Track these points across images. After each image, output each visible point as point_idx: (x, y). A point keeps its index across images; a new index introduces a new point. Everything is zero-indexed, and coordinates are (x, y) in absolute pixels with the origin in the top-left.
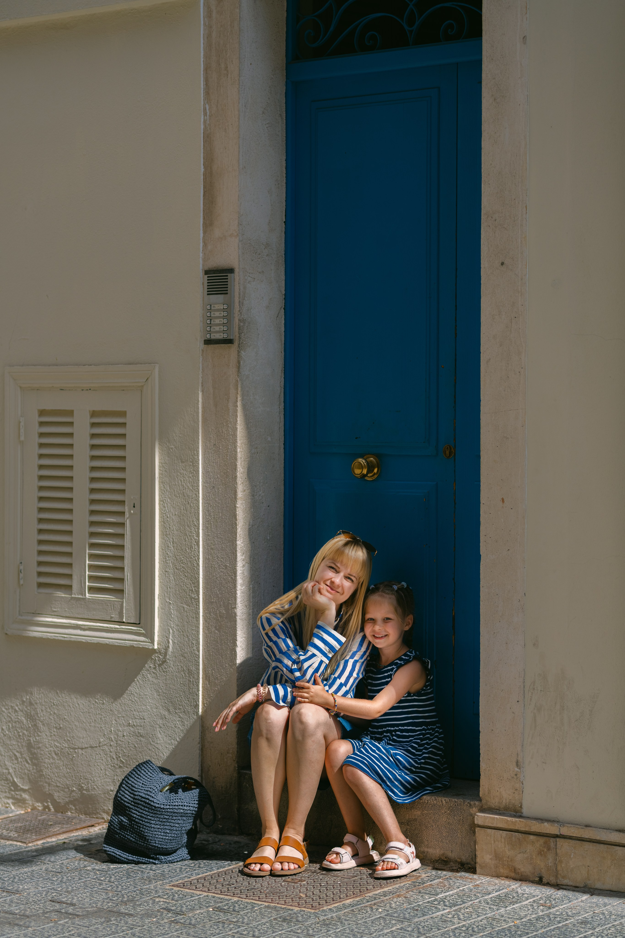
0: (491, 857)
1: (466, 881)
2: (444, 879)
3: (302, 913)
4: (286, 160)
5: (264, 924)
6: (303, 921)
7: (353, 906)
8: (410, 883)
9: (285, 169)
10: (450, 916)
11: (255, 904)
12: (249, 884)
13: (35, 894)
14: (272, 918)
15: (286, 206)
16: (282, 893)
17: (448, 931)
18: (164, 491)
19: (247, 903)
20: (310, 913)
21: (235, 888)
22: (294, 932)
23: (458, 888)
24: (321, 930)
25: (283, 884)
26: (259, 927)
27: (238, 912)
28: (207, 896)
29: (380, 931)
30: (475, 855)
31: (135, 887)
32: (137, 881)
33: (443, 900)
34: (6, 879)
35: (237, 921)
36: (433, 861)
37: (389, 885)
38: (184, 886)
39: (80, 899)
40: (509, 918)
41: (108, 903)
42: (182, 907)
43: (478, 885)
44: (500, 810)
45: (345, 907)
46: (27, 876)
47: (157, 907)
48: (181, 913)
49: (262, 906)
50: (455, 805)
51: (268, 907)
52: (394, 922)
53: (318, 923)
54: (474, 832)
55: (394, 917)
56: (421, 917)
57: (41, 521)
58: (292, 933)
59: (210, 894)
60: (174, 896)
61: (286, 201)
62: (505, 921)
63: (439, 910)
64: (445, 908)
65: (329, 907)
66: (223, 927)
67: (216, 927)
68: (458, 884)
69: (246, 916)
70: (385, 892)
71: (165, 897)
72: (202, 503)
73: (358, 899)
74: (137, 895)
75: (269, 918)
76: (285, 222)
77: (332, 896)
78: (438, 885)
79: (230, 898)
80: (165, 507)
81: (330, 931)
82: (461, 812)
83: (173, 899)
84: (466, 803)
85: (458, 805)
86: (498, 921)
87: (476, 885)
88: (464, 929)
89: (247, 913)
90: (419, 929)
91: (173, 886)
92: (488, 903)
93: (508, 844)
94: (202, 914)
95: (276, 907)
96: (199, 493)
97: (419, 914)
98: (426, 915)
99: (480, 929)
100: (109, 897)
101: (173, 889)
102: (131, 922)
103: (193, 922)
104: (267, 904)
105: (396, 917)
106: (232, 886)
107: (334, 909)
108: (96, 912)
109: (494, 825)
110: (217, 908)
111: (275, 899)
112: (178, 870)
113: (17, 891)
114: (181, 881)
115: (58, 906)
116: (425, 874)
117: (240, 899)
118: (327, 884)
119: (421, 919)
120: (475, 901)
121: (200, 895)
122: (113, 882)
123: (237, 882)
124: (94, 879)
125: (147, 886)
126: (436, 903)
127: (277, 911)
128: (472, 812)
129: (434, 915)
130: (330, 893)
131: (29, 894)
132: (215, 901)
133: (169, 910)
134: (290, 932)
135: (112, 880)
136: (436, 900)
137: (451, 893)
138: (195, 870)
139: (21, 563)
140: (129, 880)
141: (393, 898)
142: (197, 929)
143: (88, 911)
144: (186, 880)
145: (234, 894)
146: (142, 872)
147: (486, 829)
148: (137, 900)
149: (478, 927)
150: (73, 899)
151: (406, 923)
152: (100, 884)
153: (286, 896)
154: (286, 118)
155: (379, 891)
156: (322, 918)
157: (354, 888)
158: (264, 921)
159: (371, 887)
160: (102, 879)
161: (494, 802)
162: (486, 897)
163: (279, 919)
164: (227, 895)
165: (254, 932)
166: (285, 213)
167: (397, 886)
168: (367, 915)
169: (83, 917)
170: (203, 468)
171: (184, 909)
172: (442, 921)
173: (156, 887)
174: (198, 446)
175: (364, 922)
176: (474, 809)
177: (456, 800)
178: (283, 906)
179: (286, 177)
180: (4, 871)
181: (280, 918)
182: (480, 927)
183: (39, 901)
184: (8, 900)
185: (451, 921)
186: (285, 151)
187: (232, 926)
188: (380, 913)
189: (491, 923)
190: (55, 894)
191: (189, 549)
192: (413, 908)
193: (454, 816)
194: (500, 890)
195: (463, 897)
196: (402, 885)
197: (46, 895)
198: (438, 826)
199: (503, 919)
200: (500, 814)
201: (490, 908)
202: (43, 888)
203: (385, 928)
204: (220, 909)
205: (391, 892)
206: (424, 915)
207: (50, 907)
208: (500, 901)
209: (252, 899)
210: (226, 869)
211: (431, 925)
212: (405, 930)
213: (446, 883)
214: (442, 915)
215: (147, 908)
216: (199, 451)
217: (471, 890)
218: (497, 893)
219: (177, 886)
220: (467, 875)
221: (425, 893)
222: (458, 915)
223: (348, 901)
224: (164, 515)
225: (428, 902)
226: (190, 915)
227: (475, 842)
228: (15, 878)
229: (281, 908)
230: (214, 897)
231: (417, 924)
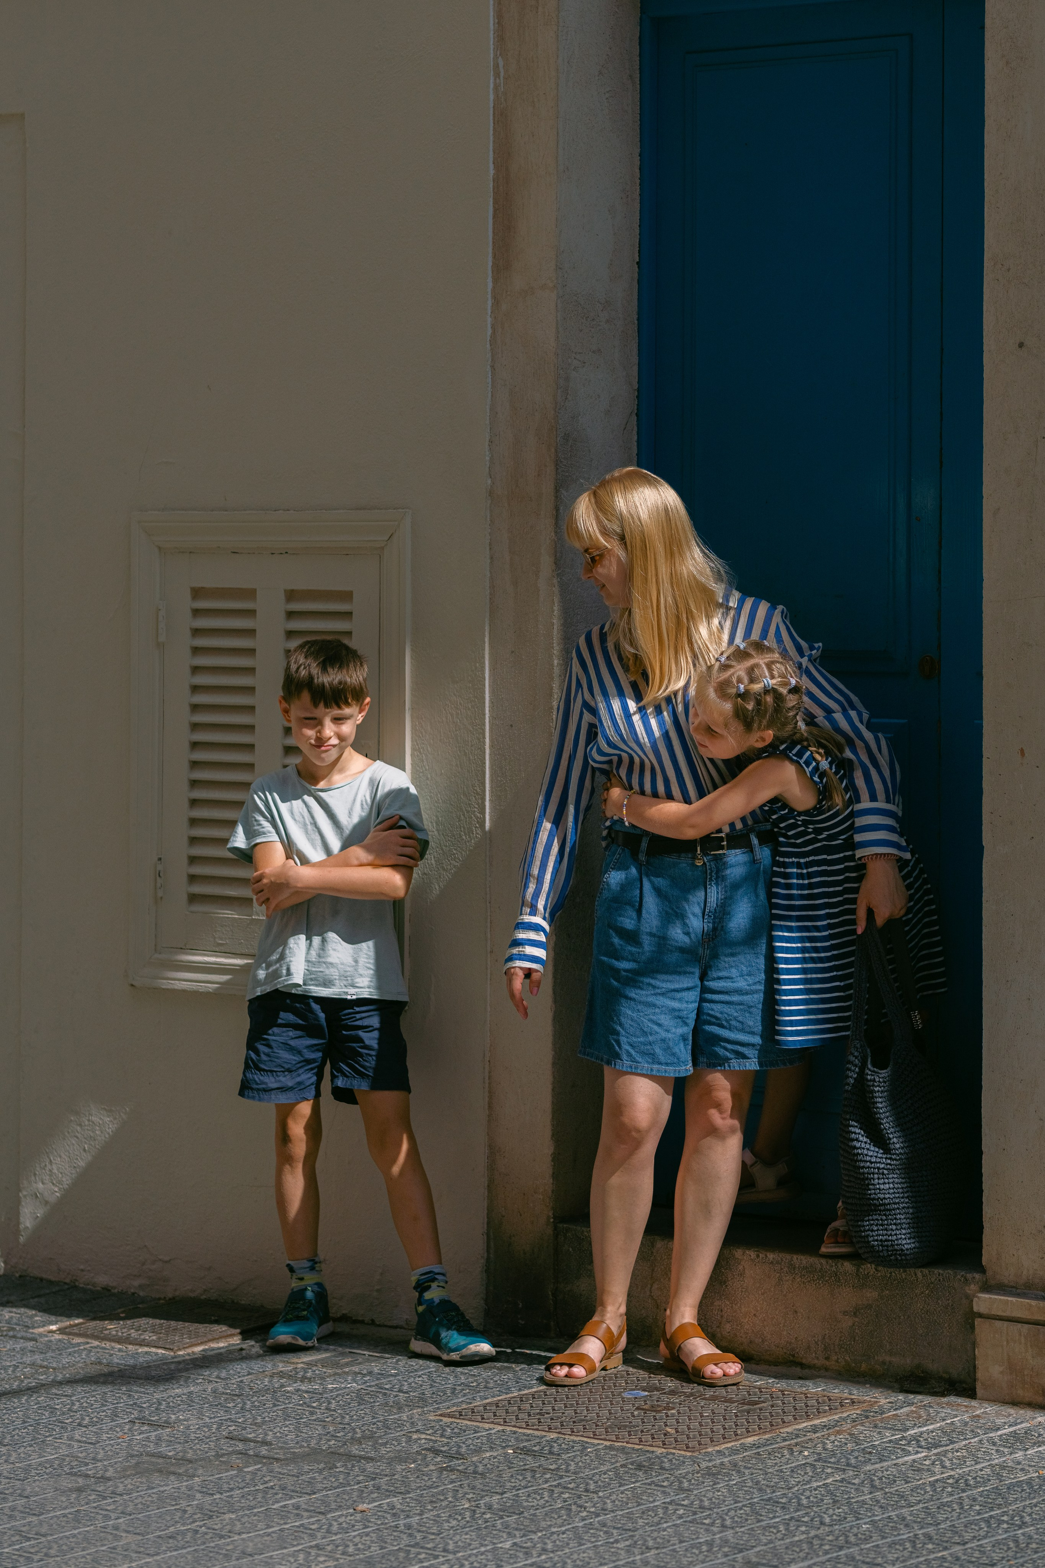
0: (1001, 1369)
1: (957, 1410)
2: (919, 1407)
3: (670, 1457)
4: (640, 155)
5: (605, 1474)
6: (672, 1469)
7: (759, 1447)
8: (858, 1412)
9: (638, 171)
10: (927, 1462)
11: (587, 1443)
12: (576, 1413)
13: (198, 1428)
14: (618, 1464)
15: (640, 234)
16: (634, 1426)
17: (923, 1484)
18: (422, 733)
19: (574, 1441)
20: (684, 1457)
21: (552, 1419)
22: (656, 1485)
23: (944, 1420)
24: (703, 1483)
25: (636, 1413)
26: (596, 1478)
27: (559, 1455)
28: (503, 1431)
29: (806, 1484)
30: (975, 1367)
31: (374, 1418)
32: (376, 1408)
33: (916, 1438)
34: (144, 1405)
35: (558, 1469)
36: (901, 1378)
37: (822, 1415)
38: (461, 1415)
39: (278, 1434)
40: (1029, 1466)
41: (329, 1440)
42: (460, 1447)
43: (978, 1416)
44: (1017, 1289)
45: (744, 1448)
46: (182, 1401)
47: (415, 1448)
48: (460, 1456)
49: (600, 1447)
50: (939, 1280)
51: (611, 1448)
52: (829, 1470)
53: (698, 1473)
54: (973, 1327)
55: (830, 1462)
56: (877, 1463)
57: (194, 784)
58: (653, 1487)
59: (508, 1429)
60: (444, 1430)
61: (640, 226)
62: (1022, 1470)
63: (909, 1453)
64: (920, 1450)
65: (717, 1448)
66: (533, 1477)
67: (521, 1478)
68: (943, 1415)
69: (572, 1460)
70: (815, 1425)
71: (428, 1432)
72: (490, 755)
73: (766, 1436)
74: (378, 1428)
75: (613, 1464)
76: (638, 263)
77: (722, 1431)
78: (907, 1415)
79: (544, 1433)
80: (423, 761)
81: (718, 1483)
82: (949, 1292)
83: (442, 1436)
84: (959, 1277)
85: (944, 1280)
86: (1011, 1470)
87: (974, 1417)
88: (951, 1481)
89: (575, 1457)
90: (872, 1481)
91: (441, 1415)
92: (994, 1444)
93: (1031, 1346)
94: (495, 1458)
95: (624, 1448)
96: (484, 738)
97: (874, 1458)
98: (885, 1460)
99: (979, 1482)
100: (329, 1433)
101: (441, 1420)
102: (372, 1470)
103: (481, 1469)
104: (608, 1443)
105: (834, 1463)
106: (546, 1416)
107: (726, 1452)
108: (308, 1455)
109: (1007, 1314)
110: (522, 1449)
111: (623, 1435)
112: (448, 1392)
113: (166, 1422)
114: (455, 1408)
115: (240, 1446)
116: (886, 1398)
117: (560, 1436)
118: (714, 1413)
119: (877, 1466)
120: (972, 1441)
121: (490, 1429)
122: (334, 1411)
123: (554, 1410)
124: (300, 1405)
125: (396, 1416)
126: (903, 1442)
127: (627, 1453)
128: (969, 1292)
129: (900, 1461)
130: (718, 1427)
131: (188, 1428)
132: (517, 1439)
133: (437, 1452)
134: (649, 1484)
135: (333, 1406)
136: (903, 1438)
137: (931, 1427)
138: (479, 1392)
139: (160, 859)
140: (362, 1407)
141: (829, 1435)
142: (487, 1480)
143: (295, 1453)
144: (464, 1406)
145: (550, 1428)
146: (385, 1394)
147: (993, 1321)
148: (380, 1437)
149: (975, 1478)
150: (266, 1435)
151: (851, 1473)
152: (312, 1413)
153: (642, 1431)
154: (640, 80)
155: (805, 1425)
156: (704, 1465)
157: (760, 1419)
158: (603, 1468)
159: (791, 1418)
160: (314, 1405)
161: (1007, 1275)
162: (991, 1435)
163: (630, 1466)
164: (537, 1430)
165: (587, 1484)
166: (639, 247)
167: (836, 1417)
168: (784, 1460)
169: (286, 1461)
170: (493, 692)
171: (463, 1450)
172: (914, 1470)
173: (411, 1417)
174: (484, 654)
175: (777, 1471)
176: (972, 1286)
177: (941, 1272)
178: (637, 1447)
179: (640, 185)
180: (141, 1392)
181: (632, 1464)
182: (978, 1479)
183: (207, 1438)
184: (153, 1438)
185: (928, 1470)
186: (638, 140)
187: (548, 1476)
188: (806, 1457)
189: (998, 1474)
190: (234, 1427)
191: (465, 834)
192: (863, 1449)
193: (938, 1299)
194: (1016, 1424)
195: (951, 1434)
196: (845, 1415)
197: (217, 1429)
198: (909, 1317)
199: (1020, 1467)
200: (1018, 1295)
201: (997, 1451)
202: (211, 1418)
203: (814, 1479)
204: (527, 1452)
205: (825, 1426)
206: (881, 1461)
207: (226, 1446)
208: (1017, 1440)
209: (582, 1436)
210: (534, 1390)
211: (894, 1476)
212: (849, 1483)
213: (922, 1413)
214: (914, 1461)
215: (398, 1448)
216: (484, 663)
217: (966, 1424)
218: (1011, 1429)
219: (449, 1416)
220: (959, 1400)
221: (885, 1428)
222: (942, 1462)
223: (750, 1440)
224: (421, 774)
225: (890, 1441)
226: (475, 1459)
227: (974, 1345)
228: (160, 1404)
229: (633, 1449)
230: (515, 1433)
231: (870, 1476)
